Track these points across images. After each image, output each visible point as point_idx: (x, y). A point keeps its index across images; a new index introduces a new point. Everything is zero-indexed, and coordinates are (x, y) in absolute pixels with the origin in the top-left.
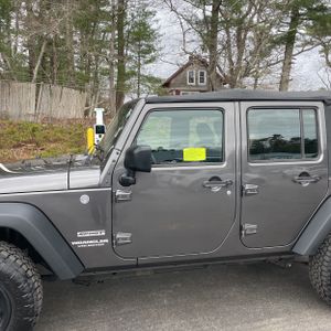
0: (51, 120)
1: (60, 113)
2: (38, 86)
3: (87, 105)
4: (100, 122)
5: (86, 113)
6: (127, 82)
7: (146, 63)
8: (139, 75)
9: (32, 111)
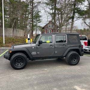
0: (16, 37)
1: (18, 35)
2: (13, 29)
3: (25, 33)
4: (29, 37)
5: (25, 35)
6: (34, 28)
7: (38, 23)
8: (37, 26)
9: (12, 35)
